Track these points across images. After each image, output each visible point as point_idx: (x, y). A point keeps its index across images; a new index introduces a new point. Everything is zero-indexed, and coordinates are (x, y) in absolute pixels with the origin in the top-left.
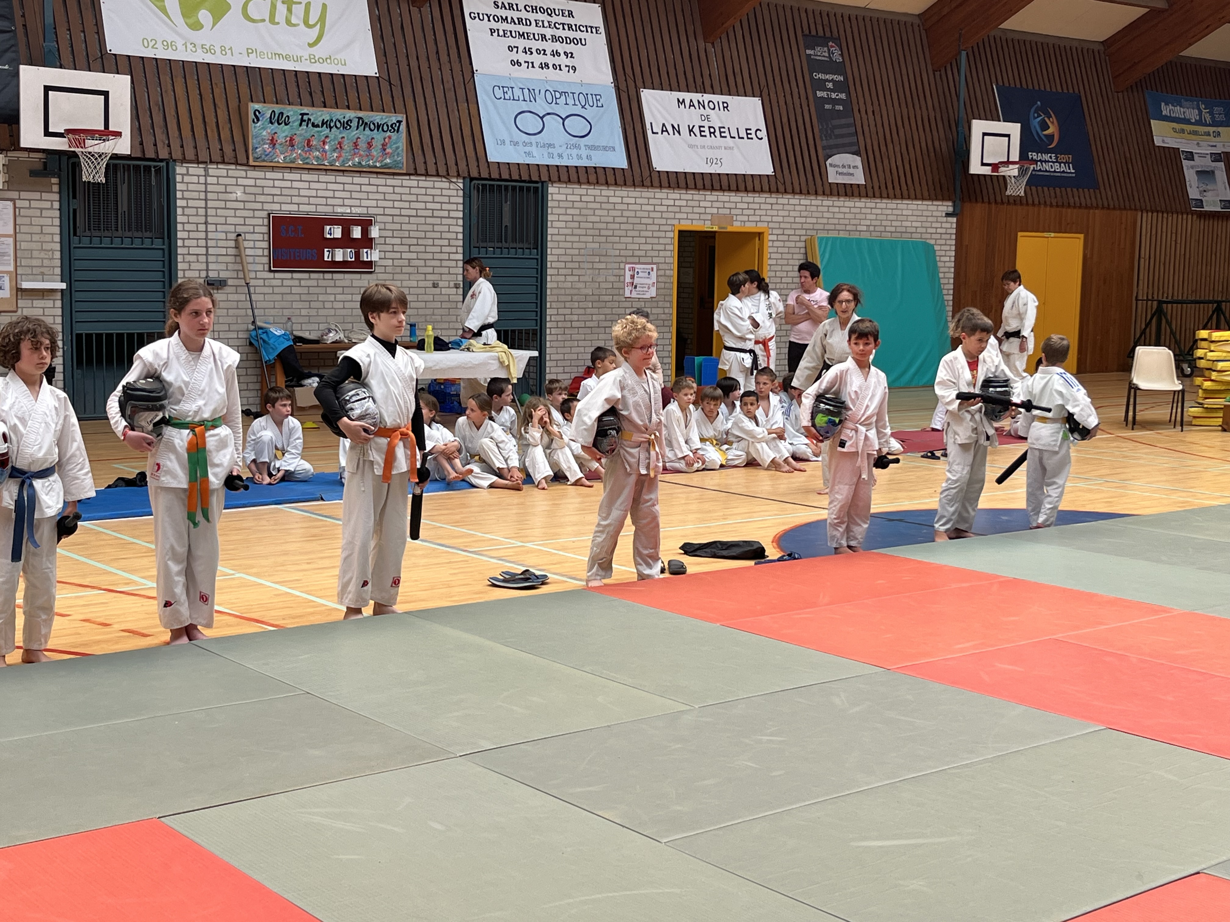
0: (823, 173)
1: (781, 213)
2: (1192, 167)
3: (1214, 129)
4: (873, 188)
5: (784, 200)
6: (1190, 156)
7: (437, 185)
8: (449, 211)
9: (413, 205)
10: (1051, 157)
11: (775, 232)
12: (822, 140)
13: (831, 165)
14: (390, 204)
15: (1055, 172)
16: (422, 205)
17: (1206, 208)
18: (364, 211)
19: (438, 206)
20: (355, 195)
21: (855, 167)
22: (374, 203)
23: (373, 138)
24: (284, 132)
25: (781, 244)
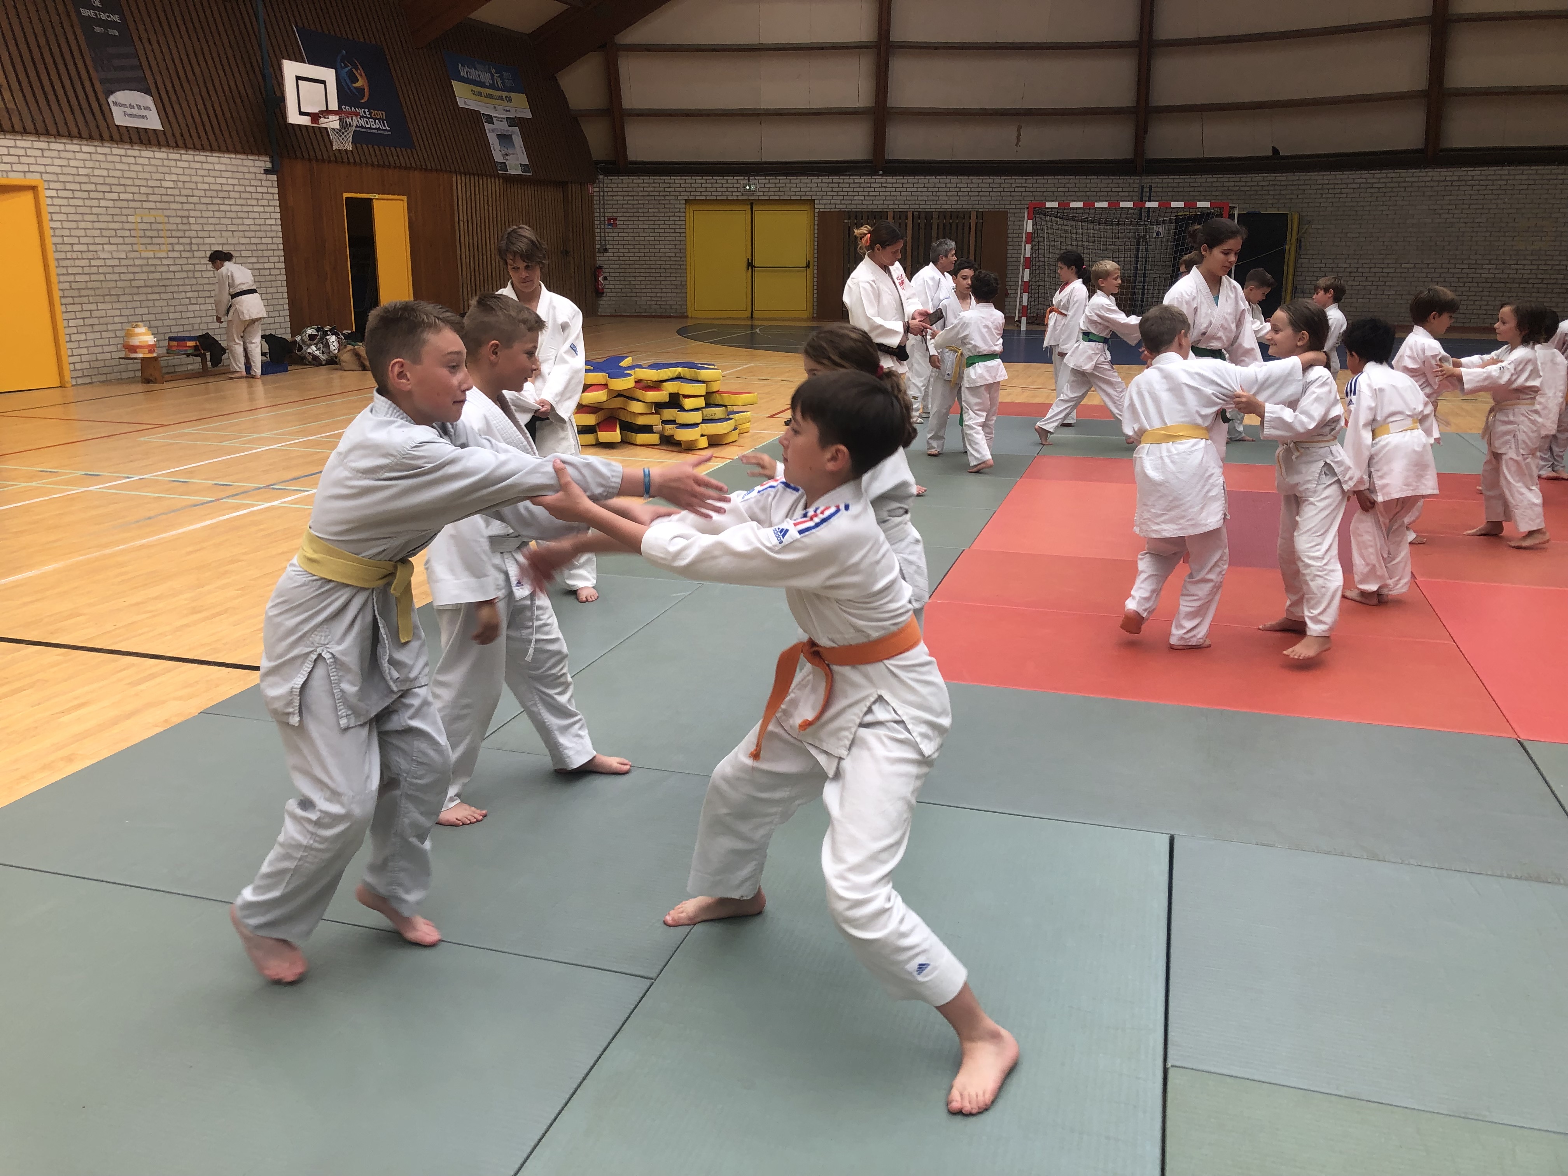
0: (106, 114)
1: (57, 162)
2: (493, 131)
3: (506, 94)
4: (173, 135)
5: (57, 146)
6: (490, 119)
10: (364, 112)
11: (52, 185)
12: (97, 71)
13: (115, 103)
15: (371, 128)
17: (510, 172)
21: (146, 108)
25: (65, 202)
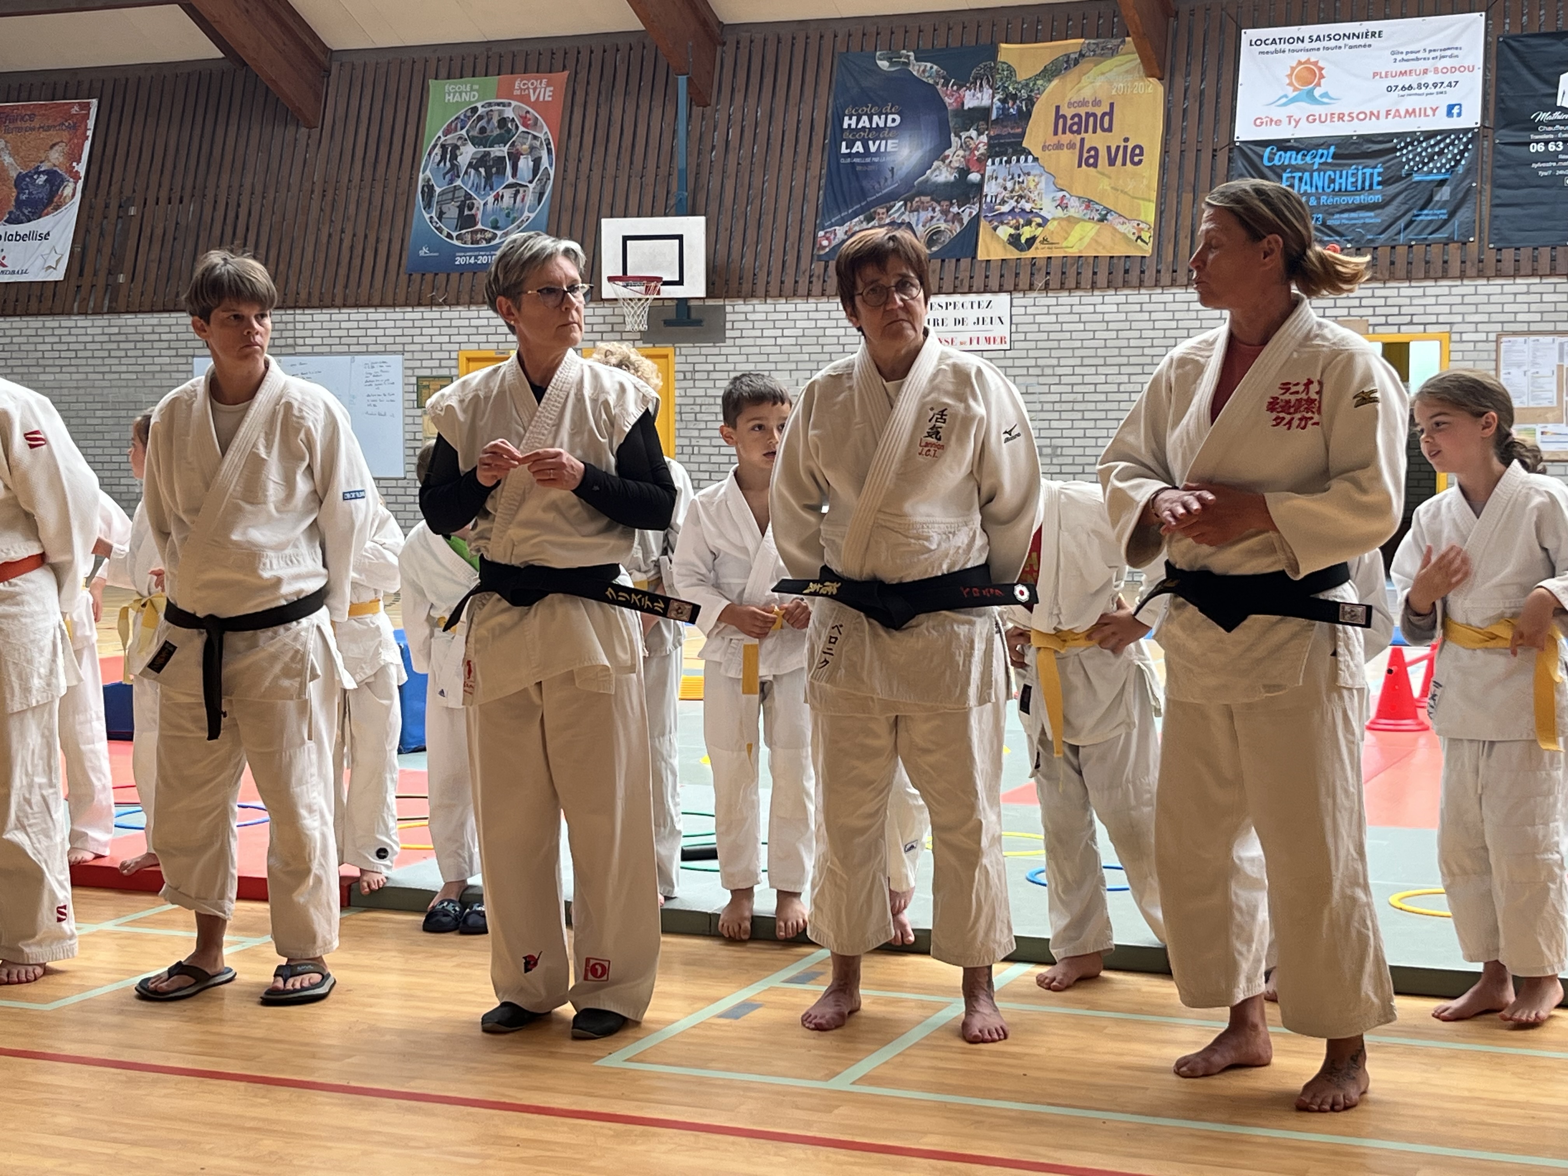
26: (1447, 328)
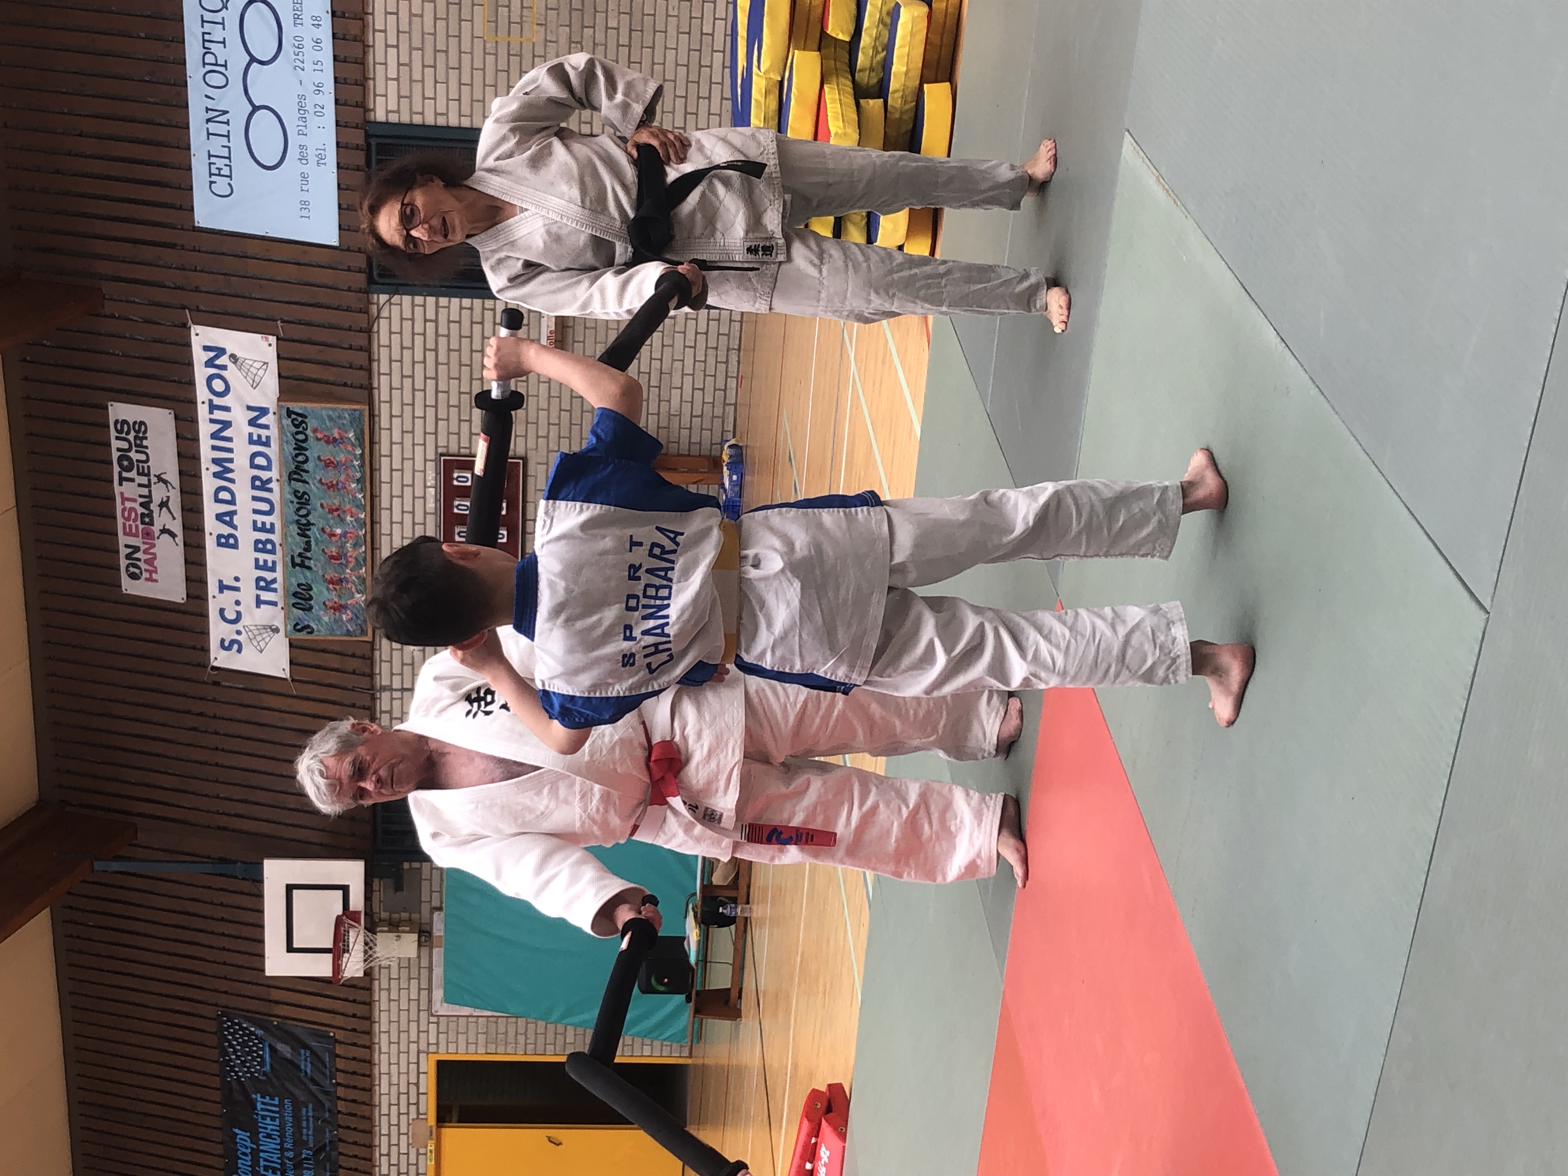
7: (384, 340)
8: (426, 321)
9: (419, 385)
14: (419, 423)
16: (419, 368)
18: (431, 466)
19: (419, 340)
20: (408, 480)
22: (419, 450)
23: (319, 457)
24: (321, 592)
26: (423, 1056)
